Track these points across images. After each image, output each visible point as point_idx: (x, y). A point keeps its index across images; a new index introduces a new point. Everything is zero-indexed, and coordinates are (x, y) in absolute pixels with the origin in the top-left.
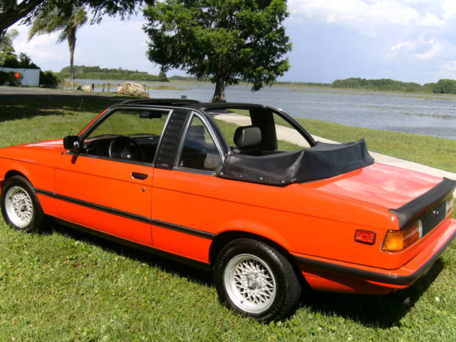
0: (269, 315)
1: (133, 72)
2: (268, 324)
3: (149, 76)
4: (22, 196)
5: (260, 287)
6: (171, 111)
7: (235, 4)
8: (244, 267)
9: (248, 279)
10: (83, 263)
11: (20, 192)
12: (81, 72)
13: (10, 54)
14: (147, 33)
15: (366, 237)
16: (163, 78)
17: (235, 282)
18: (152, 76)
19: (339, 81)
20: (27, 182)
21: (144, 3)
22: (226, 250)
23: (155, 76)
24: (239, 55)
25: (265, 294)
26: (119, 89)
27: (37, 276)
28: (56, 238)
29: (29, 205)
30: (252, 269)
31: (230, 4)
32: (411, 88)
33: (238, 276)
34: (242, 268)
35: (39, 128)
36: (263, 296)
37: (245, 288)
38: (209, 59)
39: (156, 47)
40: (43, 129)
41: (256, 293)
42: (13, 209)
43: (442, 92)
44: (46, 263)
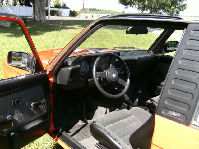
12: (88, 11)
13: (58, 3)
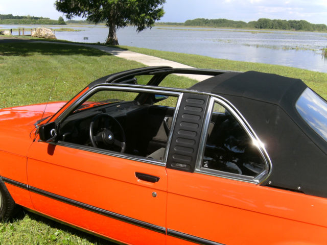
1: (39, 18)
3: (51, 21)
6: (181, 95)
16: (61, 22)
18: (54, 21)
19: (189, 21)
23: (56, 21)
24: (127, 4)
26: (34, 33)
32: (240, 25)
38: (104, 8)
43: (261, 28)
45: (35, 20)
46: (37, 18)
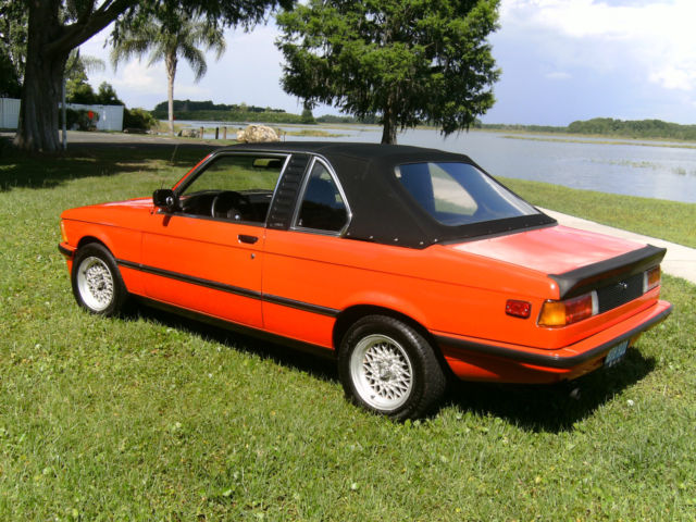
0: (404, 412)
1: (264, 110)
2: (403, 424)
3: (286, 115)
4: (99, 270)
5: (395, 378)
6: (289, 157)
7: (417, 6)
8: (376, 352)
9: (380, 368)
10: (176, 353)
11: (97, 264)
12: (184, 110)
13: (80, 84)
14: (282, 51)
15: (517, 309)
16: (307, 119)
17: (365, 372)
18: (291, 116)
19: (578, 123)
20: (106, 251)
21: (278, 7)
22: (353, 329)
23: (297, 116)
25: (401, 386)
26: (240, 135)
27: (117, 367)
28: (142, 325)
29: (108, 281)
30: (385, 355)
31: (408, 6)
33: (368, 364)
34: (373, 354)
35: (122, 188)
36: (398, 389)
37: (376, 379)
38: (375, 90)
39: (296, 72)
40: (128, 190)
41: (390, 385)
42: (87, 288)
44: (130, 352)
45: (256, 114)
46: (259, 110)
